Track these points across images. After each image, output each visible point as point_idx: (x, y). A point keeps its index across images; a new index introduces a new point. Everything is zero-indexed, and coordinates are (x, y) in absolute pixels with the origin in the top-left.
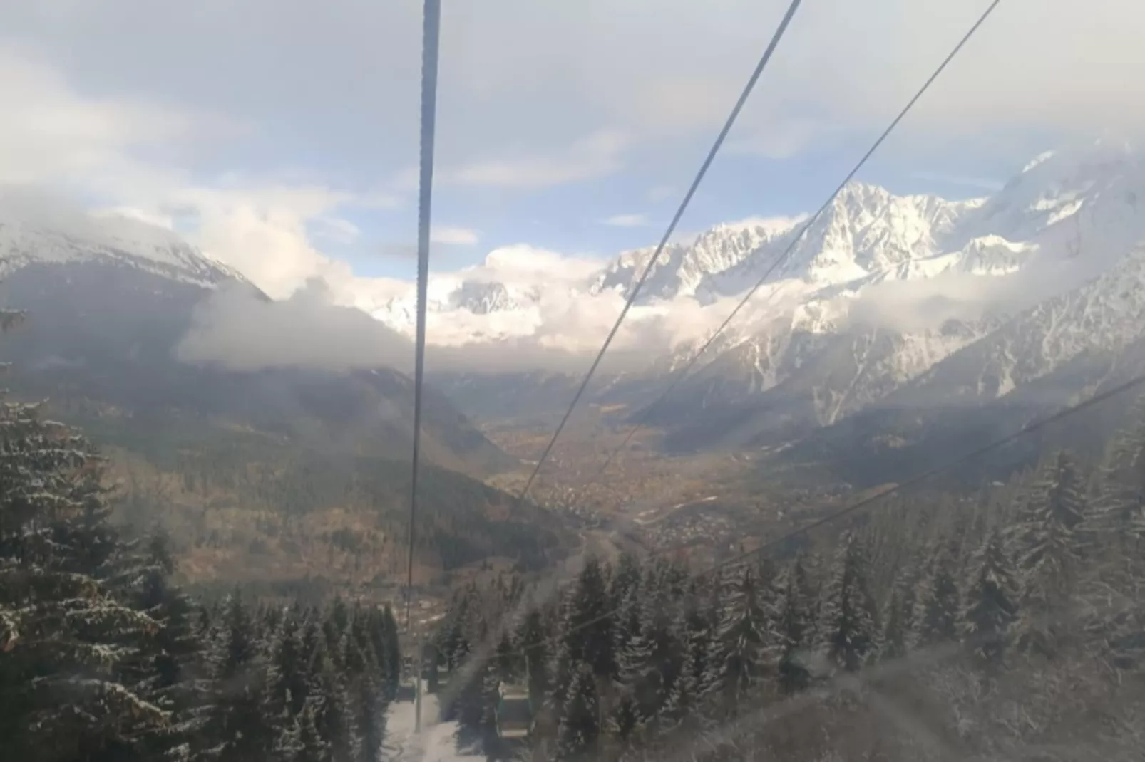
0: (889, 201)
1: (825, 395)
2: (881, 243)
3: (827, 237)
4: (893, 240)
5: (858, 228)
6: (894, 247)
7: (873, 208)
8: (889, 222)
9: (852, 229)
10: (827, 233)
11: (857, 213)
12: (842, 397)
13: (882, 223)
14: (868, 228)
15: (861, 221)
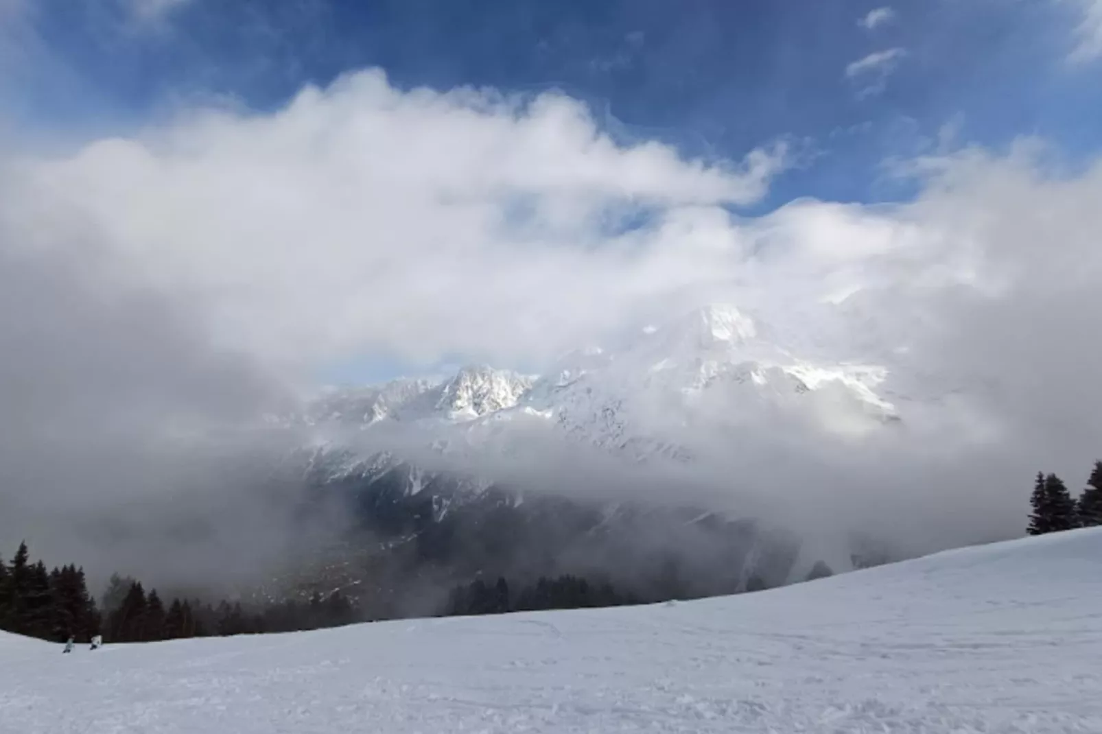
0: (492, 372)
1: (439, 503)
2: (486, 398)
3: (458, 392)
4: (492, 396)
5: (475, 387)
6: (493, 400)
7: (483, 376)
8: (491, 384)
9: (472, 388)
10: (458, 389)
11: (475, 378)
12: (448, 503)
13: (487, 386)
14: (480, 387)
15: (477, 383)
